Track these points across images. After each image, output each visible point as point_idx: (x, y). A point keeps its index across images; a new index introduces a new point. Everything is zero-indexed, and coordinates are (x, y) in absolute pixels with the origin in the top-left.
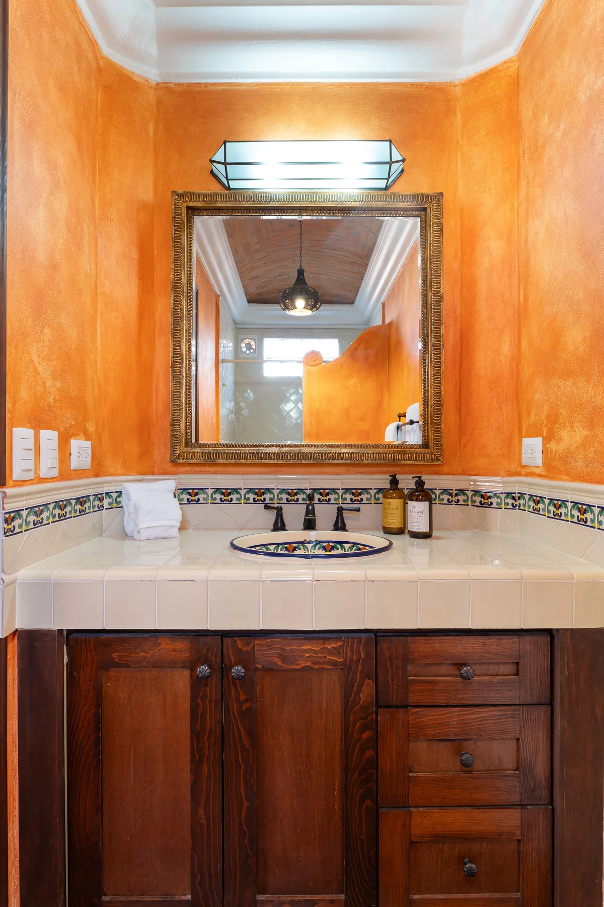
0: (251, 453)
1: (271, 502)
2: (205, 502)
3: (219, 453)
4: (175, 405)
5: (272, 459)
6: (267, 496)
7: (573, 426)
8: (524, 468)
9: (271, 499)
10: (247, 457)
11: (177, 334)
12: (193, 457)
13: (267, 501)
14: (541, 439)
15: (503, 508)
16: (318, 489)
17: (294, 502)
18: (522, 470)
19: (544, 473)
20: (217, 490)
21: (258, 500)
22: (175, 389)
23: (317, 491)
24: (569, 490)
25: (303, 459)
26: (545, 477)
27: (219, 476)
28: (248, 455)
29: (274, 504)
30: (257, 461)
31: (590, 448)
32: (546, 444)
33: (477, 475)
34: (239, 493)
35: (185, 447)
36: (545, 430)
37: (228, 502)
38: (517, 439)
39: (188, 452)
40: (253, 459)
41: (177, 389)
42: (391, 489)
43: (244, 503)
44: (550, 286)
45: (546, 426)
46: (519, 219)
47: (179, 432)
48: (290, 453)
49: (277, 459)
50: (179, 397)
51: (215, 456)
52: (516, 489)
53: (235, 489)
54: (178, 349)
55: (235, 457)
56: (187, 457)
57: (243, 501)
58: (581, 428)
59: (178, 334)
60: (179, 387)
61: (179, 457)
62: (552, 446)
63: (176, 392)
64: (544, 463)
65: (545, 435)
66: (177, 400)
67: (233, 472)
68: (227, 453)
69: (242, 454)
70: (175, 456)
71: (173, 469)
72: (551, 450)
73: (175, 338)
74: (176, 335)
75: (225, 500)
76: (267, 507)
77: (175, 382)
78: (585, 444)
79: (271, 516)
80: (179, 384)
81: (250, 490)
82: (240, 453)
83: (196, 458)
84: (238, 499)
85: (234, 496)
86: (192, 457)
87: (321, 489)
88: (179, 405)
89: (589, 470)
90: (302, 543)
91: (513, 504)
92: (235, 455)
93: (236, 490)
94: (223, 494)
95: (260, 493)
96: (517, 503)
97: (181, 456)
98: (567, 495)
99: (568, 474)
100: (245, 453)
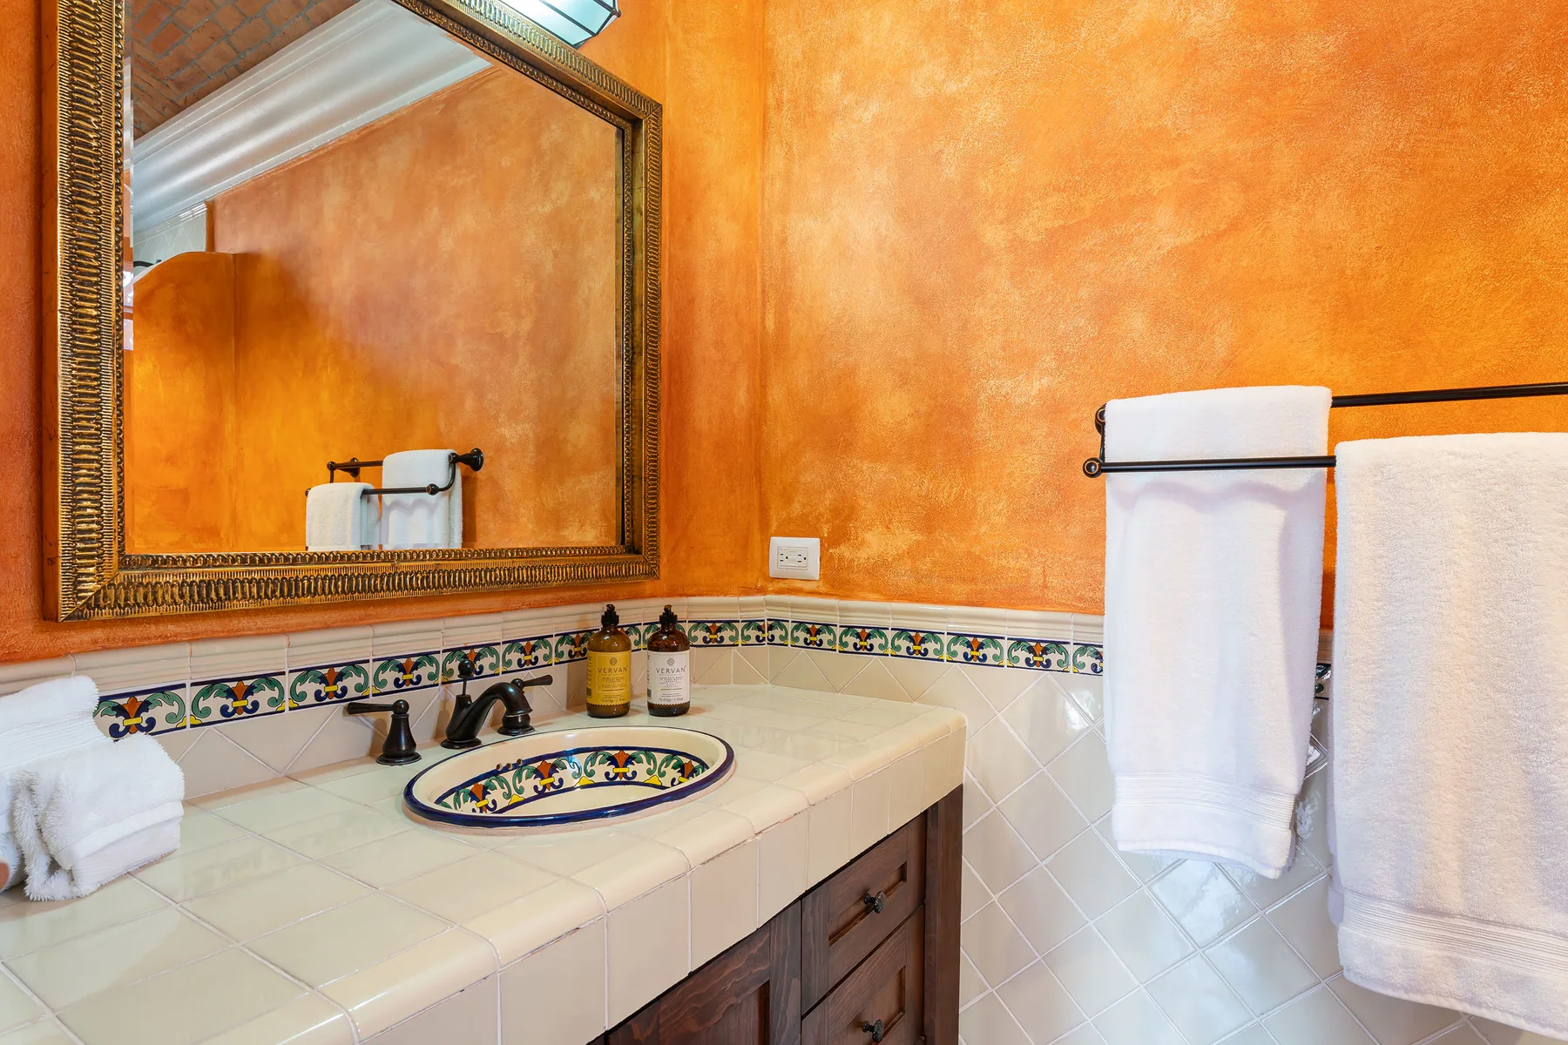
0: (324, 579)
1: (360, 694)
2: (174, 726)
3: (234, 582)
4: (82, 436)
5: (376, 590)
6: (351, 682)
7: (890, 526)
8: (772, 581)
9: (359, 688)
10: (316, 588)
11: (86, 209)
12: (150, 597)
13: (351, 693)
14: (817, 540)
15: (740, 645)
16: (460, 649)
17: (411, 686)
18: (767, 583)
19: (823, 589)
20: (211, 686)
21: (327, 694)
22: (81, 387)
23: (458, 653)
24: (889, 613)
25: (445, 586)
26: (827, 595)
27: (218, 647)
28: (316, 583)
29: (367, 697)
30: (339, 598)
31: (925, 557)
32: (827, 550)
33: (695, 596)
34: (278, 684)
35: (120, 569)
36: (825, 530)
37: (245, 714)
38: (757, 537)
39: (130, 583)
40: (330, 592)
41: (87, 387)
42: (603, 632)
43: (291, 709)
44: (842, 324)
45: (827, 522)
46: (766, 202)
47: (98, 523)
48: (416, 574)
49: (388, 589)
50: (97, 412)
51: (222, 592)
52: (764, 615)
53: (265, 676)
54: (89, 259)
55: (282, 591)
56: (126, 599)
57: (287, 704)
58: (907, 531)
59: (91, 211)
60: (96, 379)
61: (97, 600)
62: (845, 551)
63: (81, 395)
64: (823, 576)
65: (826, 535)
66: (89, 420)
67: (249, 629)
68: (258, 582)
69: (302, 580)
70: (80, 598)
71: (42, 640)
72: (841, 558)
73: (79, 220)
74: (81, 212)
75: (236, 710)
76: (355, 709)
77: (80, 363)
78: (914, 553)
79: (362, 731)
80: (95, 372)
81: (307, 673)
82: (296, 580)
83: (160, 600)
84: (273, 702)
85: (263, 696)
86: (145, 597)
87: (466, 648)
88: (97, 436)
89: (922, 586)
90: (494, 773)
91: (758, 637)
92: (282, 585)
93: (268, 679)
94: (230, 693)
95: (330, 676)
96: (766, 635)
97: (105, 596)
98: (887, 621)
99: (878, 592)
100: (309, 579)
